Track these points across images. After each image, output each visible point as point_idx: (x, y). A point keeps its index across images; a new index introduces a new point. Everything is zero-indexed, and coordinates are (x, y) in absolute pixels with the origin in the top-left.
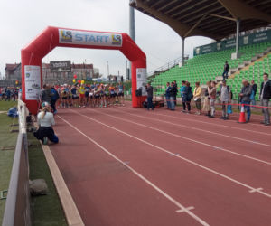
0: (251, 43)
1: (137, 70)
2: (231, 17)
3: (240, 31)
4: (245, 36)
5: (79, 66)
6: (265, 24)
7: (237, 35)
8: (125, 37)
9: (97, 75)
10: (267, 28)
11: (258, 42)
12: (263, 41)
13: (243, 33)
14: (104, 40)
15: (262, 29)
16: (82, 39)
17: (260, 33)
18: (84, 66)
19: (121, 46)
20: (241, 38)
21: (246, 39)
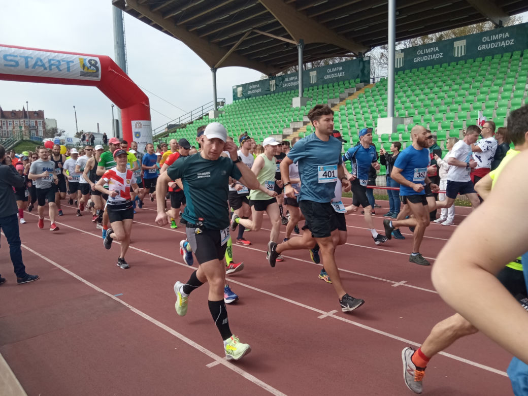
0: (321, 82)
1: (134, 123)
2: (289, 37)
3: (304, 62)
4: (312, 70)
5: (14, 114)
6: (341, 52)
7: (299, 68)
8: (107, 63)
9: (54, 132)
10: (344, 59)
11: (332, 81)
12: (338, 80)
13: (309, 65)
14: (64, 66)
15: (337, 60)
16: (17, 63)
17: (334, 65)
18: (24, 114)
19: (99, 78)
20: (305, 73)
21: (313, 74)
